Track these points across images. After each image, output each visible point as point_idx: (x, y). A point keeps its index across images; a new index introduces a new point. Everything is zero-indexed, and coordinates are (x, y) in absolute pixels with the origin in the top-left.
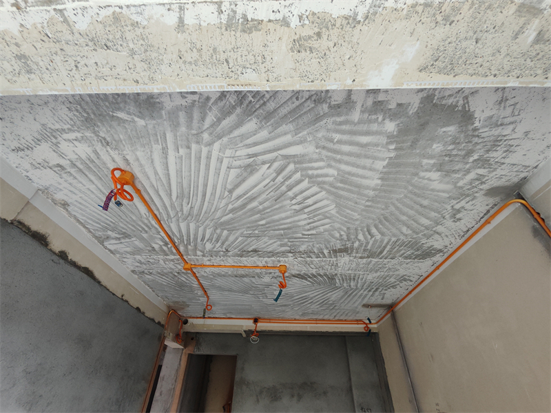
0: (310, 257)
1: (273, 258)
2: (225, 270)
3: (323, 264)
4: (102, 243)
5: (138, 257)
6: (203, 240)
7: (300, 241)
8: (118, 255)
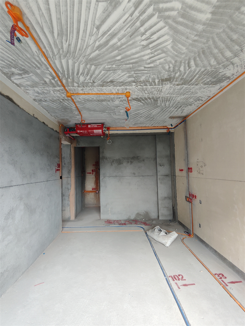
0: (146, 85)
1: (123, 87)
2: (92, 96)
3: (153, 90)
4: (9, 78)
5: (36, 89)
6: (78, 74)
7: (142, 73)
8: (23, 88)
